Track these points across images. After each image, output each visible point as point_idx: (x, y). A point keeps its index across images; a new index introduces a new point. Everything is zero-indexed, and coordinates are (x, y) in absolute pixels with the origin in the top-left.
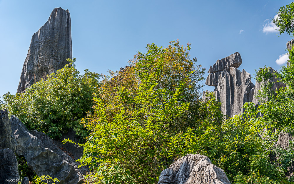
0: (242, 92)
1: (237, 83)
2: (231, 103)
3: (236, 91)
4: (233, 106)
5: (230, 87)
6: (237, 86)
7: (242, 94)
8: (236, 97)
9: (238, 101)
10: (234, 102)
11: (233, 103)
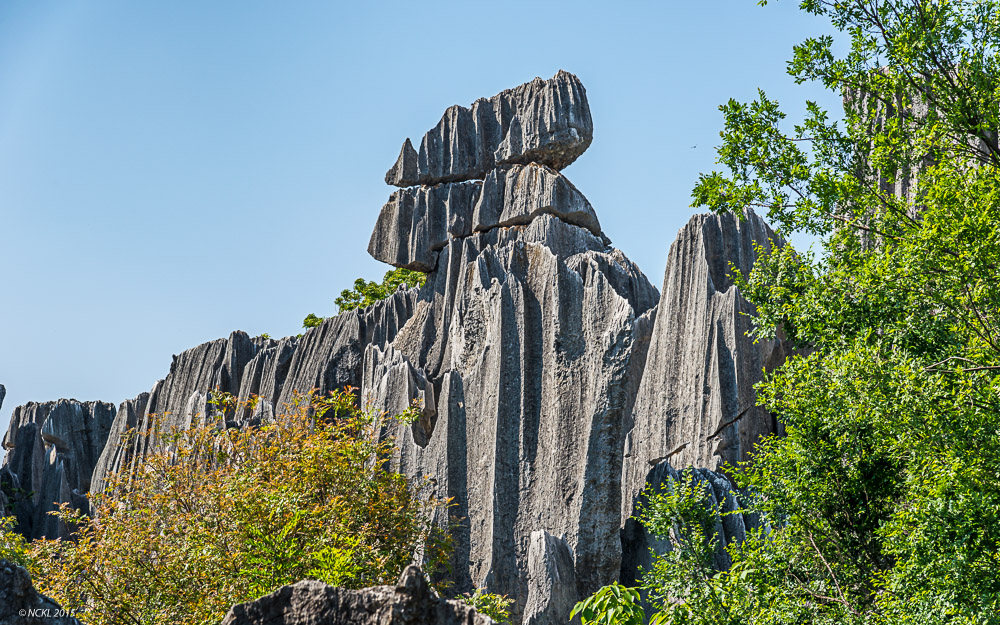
0: (582, 399)
1: (558, 346)
2: (521, 452)
3: (550, 385)
4: (532, 469)
5: (522, 363)
6: (559, 360)
7: (582, 407)
8: (549, 422)
9: (558, 444)
10: (539, 450)
11: (531, 455)
